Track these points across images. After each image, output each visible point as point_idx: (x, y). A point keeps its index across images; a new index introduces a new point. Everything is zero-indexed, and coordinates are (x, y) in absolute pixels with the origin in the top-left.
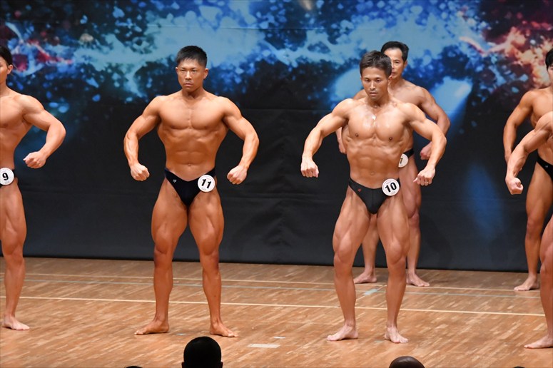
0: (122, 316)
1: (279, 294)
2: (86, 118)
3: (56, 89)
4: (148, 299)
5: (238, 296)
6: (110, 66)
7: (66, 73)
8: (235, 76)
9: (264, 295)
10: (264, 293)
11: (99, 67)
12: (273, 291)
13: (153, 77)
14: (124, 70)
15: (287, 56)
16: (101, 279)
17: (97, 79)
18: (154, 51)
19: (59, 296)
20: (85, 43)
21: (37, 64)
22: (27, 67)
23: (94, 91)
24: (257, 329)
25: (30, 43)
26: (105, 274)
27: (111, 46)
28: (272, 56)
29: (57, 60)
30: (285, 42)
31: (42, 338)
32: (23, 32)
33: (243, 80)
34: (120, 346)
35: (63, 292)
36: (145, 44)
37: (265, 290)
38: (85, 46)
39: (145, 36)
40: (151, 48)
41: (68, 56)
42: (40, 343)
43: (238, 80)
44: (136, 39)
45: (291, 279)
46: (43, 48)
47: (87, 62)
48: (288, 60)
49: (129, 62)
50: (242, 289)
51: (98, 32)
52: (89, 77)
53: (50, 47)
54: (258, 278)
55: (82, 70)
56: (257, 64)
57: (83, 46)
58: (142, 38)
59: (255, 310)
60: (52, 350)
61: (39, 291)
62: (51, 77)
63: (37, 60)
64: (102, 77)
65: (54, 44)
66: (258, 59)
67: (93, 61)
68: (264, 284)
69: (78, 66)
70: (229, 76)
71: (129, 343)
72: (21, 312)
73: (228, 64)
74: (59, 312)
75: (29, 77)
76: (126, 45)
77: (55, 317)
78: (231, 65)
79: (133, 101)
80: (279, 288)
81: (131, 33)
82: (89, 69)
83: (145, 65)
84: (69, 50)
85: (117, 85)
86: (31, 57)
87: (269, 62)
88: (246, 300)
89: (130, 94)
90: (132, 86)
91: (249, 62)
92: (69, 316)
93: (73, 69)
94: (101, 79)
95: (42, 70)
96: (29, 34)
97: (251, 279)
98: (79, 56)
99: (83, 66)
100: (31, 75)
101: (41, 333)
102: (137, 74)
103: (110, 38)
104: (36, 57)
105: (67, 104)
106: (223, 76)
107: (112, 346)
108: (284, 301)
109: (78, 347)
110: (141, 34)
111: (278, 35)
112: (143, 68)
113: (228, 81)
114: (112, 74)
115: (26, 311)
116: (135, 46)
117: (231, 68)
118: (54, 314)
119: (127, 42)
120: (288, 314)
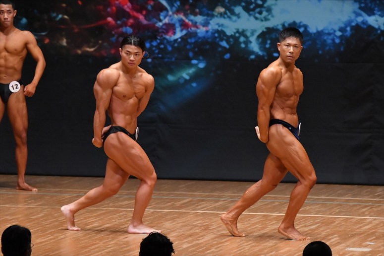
0: (248, 226)
1: (371, 208)
2: (219, 72)
3: (196, 49)
4: (267, 213)
5: (338, 210)
6: (238, 32)
7: (204, 37)
8: (335, 37)
9: (358, 209)
10: (358, 208)
11: (229, 32)
12: (366, 207)
13: (271, 39)
14: (248, 34)
15: (377, 21)
16: (231, 197)
17: (228, 42)
18: (271, 19)
19: (199, 209)
20: (219, 13)
21: (182, 31)
22: (174, 33)
23: (226, 51)
24: (353, 236)
25: (177, 15)
26: (234, 193)
27: (238, 16)
28: (365, 21)
29: (197, 28)
30: (375, 10)
31: (186, 242)
32: (172, 6)
33: (341, 40)
34: (246, 249)
35: (202, 206)
36: (265, 13)
37: (359, 205)
38: (219, 16)
39: (264, 7)
40: (269, 17)
41: (206, 24)
42: (185, 246)
43: (337, 41)
44: (258, 10)
45: (380, 197)
46: (187, 18)
47: (220, 29)
48: (378, 24)
49: (253, 28)
50: (341, 205)
51: (228, 5)
52: (222, 40)
53: (192, 17)
54: (354, 196)
55: (216, 35)
56: (352, 28)
57: (217, 16)
58: (263, 9)
59: (351, 222)
60: (194, 251)
61: (183, 206)
62: (193, 40)
63: (182, 27)
64: (231, 40)
65: (195, 14)
66: (353, 24)
67: (225, 28)
68: (359, 201)
69: (213, 32)
70: (331, 37)
71: (253, 246)
72: (170, 222)
73: (330, 28)
74: (199, 222)
75: (176, 41)
76: (250, 15)
77: (195, 226)
78: (332, 29)
79: (255, 58)
80: (370, 204)
81: (254, 5)
82: (221, 34)
83: (265, 30)
84: (207, 19)
85: (243, 46)
86: (177, 25)
87: (362, 26)
88: (344, 213)
89: (253, 53)
90: (255, 47)
91: (346, 27)
92: (206, 225)
93: (210, 33)
94: (231, 41)
95: (186, 35)
96: (176, 7)
97: (348, 197)
98: (215, 24)
99: (217, 31)
100: (177, 39)
101: (185, 238)
102: (259, 37)
103: (238, 9)
104: (181, 25)
105: (205, 61)
106: (325, 38)
107: (240, 248)
108: (374, 214)
109: (213, 249)
110: (261, 6)
111: (370, 5)
112: (263, 33)
113: (329, 41)
114: (239, 38)
115: (174, 222)
116: (257, 15)
117: (332, 31)
118: (194, 224)
119: (251, 13)
120: (378, 224)
